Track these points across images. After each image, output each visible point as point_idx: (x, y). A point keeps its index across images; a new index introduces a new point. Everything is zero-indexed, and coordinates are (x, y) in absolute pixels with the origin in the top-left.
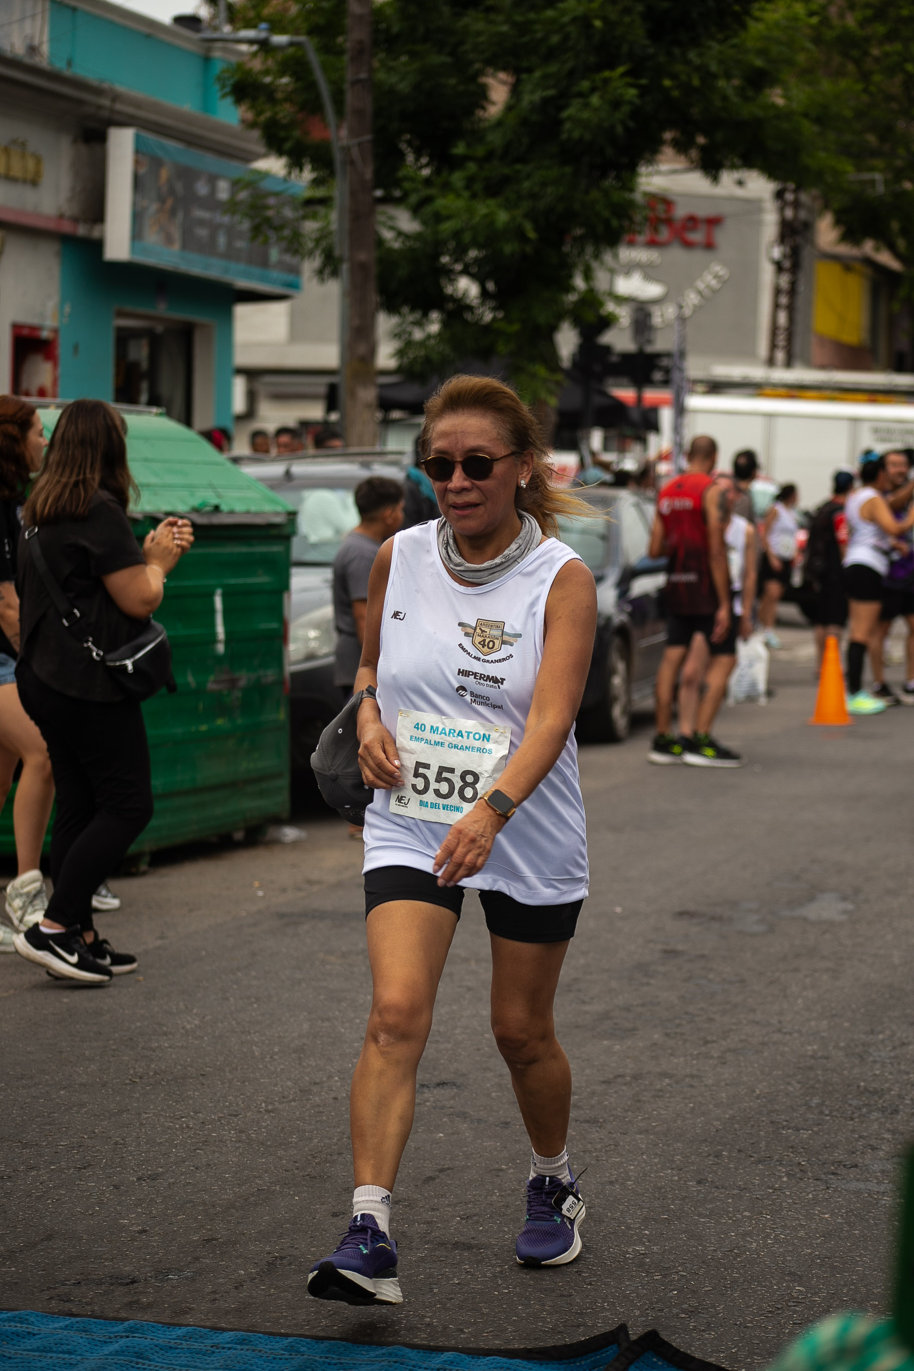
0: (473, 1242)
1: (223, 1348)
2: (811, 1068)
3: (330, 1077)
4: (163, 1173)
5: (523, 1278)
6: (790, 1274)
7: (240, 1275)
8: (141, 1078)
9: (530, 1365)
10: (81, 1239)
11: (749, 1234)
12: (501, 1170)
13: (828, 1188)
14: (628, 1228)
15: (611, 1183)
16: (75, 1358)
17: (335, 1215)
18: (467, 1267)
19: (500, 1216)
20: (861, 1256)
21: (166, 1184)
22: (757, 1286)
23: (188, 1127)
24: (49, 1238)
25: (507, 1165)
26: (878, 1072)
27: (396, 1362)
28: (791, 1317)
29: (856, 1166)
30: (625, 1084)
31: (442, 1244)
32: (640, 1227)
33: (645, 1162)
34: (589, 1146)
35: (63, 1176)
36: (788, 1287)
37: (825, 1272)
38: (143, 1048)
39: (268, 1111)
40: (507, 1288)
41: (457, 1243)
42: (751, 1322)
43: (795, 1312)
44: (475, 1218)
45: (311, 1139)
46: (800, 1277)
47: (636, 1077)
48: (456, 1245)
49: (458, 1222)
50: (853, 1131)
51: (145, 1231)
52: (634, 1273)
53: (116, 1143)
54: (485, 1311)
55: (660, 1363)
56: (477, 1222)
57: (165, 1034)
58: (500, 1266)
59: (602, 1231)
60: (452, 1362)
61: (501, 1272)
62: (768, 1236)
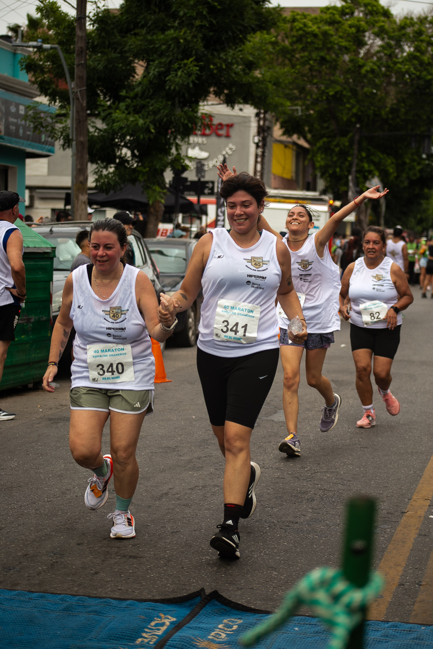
0: (137, 555)
1: (34, 600)
2: (277, 483)
3: (74, 487)
4: (4, 527)
5: (159, 570)
6: (271, 567)
7: (39, 569)
9: (164, 606)
11: (253, 551)
12: (148, 526)
13: (286, 532)
14: (203, 549)
15: (195, 530)
17: (78, 544)
18: (135, 565)
19: (148, 544)
20: (300, 559)
21: (6, 532)
22: (258, 572)
23: (14, 508)
25: (150, 523)
26: (305, 484)
27: (107, 605)
28: (272, 585)
29: (297, 523)
30: (200, 490)
31: (124, 556)
32: (207, 549)
33: (209, 522)
34: (185, 516)
36: (270, 573)
37: (286, 566)
39: (48, 501)
40: (153, 574)
41: (131, 556)
42: (255, 587)
43: (274, 583)
44: (138, 545)
45: (67, 513)
46: (275, 568)
47: (203, 487)
48: (131, 557)
49: (131, 547)
50: (295, 509)
52: (206, 568)
54: (144, 584)
55: (218, 604)
56: (139, 547)
57: (3, 469)
58: (149, 565)
59: (192, 550)
60: (131, 605)
61: (150, 568)
62: (261, 552)
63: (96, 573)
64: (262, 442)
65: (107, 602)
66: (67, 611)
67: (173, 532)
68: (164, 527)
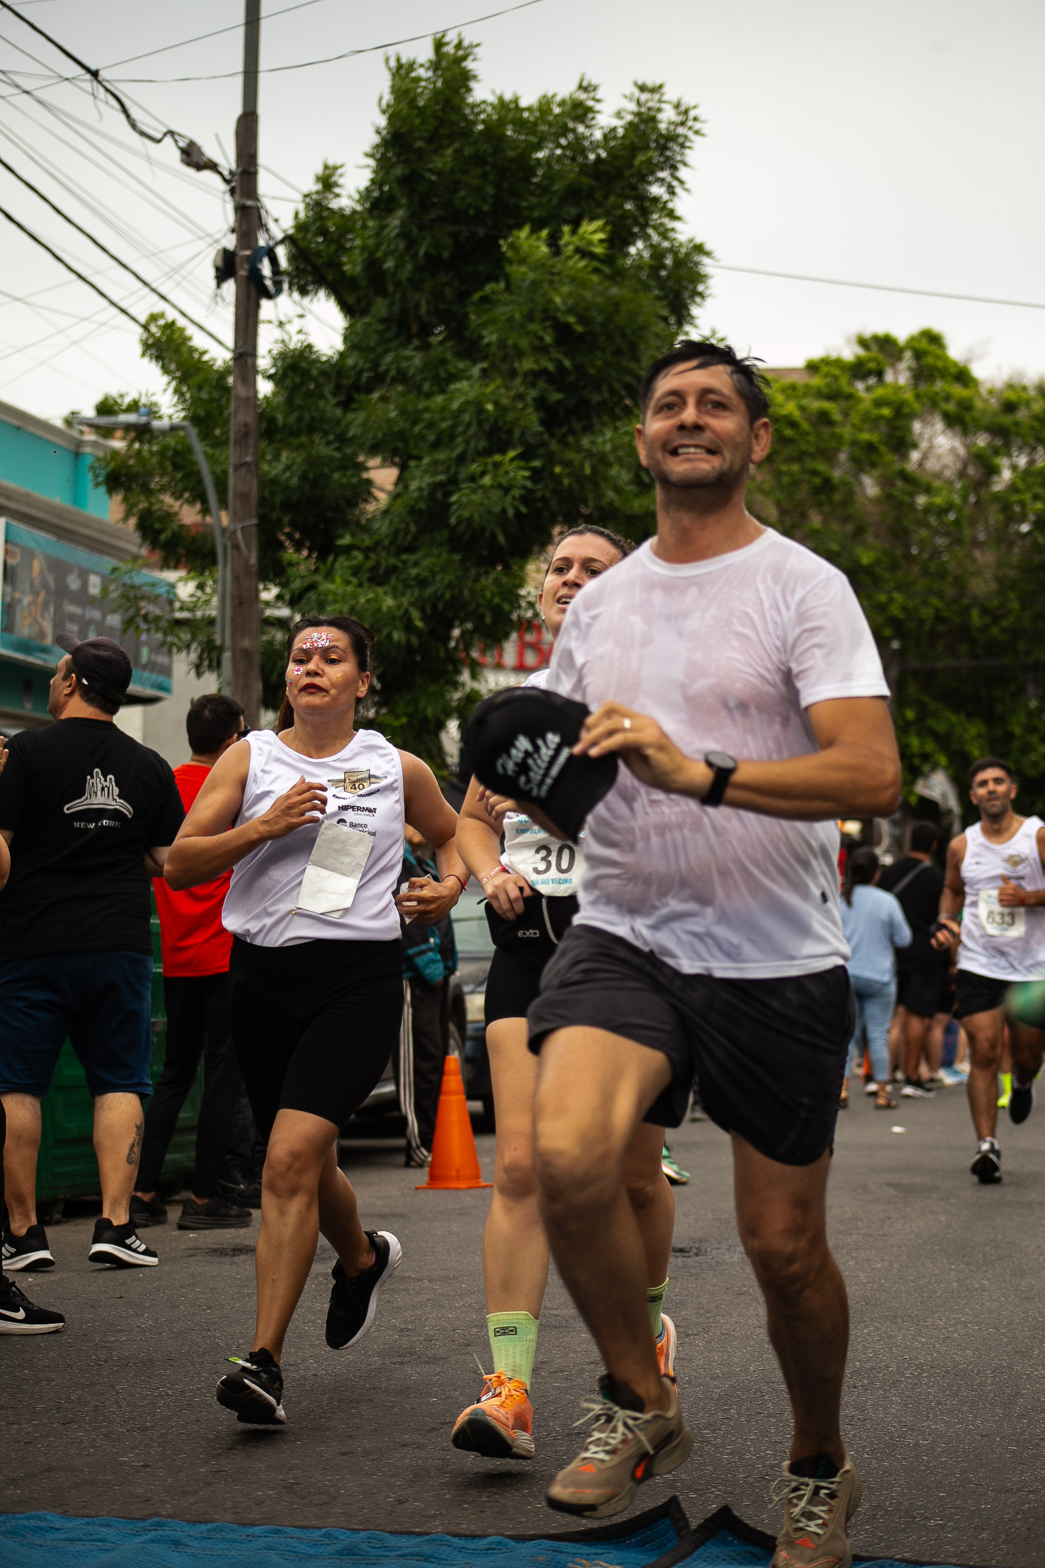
1: (260, 1537)
3: (304, 1360)
4: (152, 1427)
7: (258, 1495)
8: (106, 1361)
10: (82, 1471)
16: (108, 1546)
17: (344, 1454)
21: (158, 1434)
23: (167, 1394)
24: (49, 1469)
27: (443, 1545)
35: (49, 1429)
38: (99, 1341)
45: (300, 1403)
51: (148, 1466)
53: (97, 1406)
57: (120, 1331)
63: (400, 1502)
64: (745, 1286)
65: (441, 1541)
66: (347, 1555)
67: (568, 1435)
68: (546, 1425)
